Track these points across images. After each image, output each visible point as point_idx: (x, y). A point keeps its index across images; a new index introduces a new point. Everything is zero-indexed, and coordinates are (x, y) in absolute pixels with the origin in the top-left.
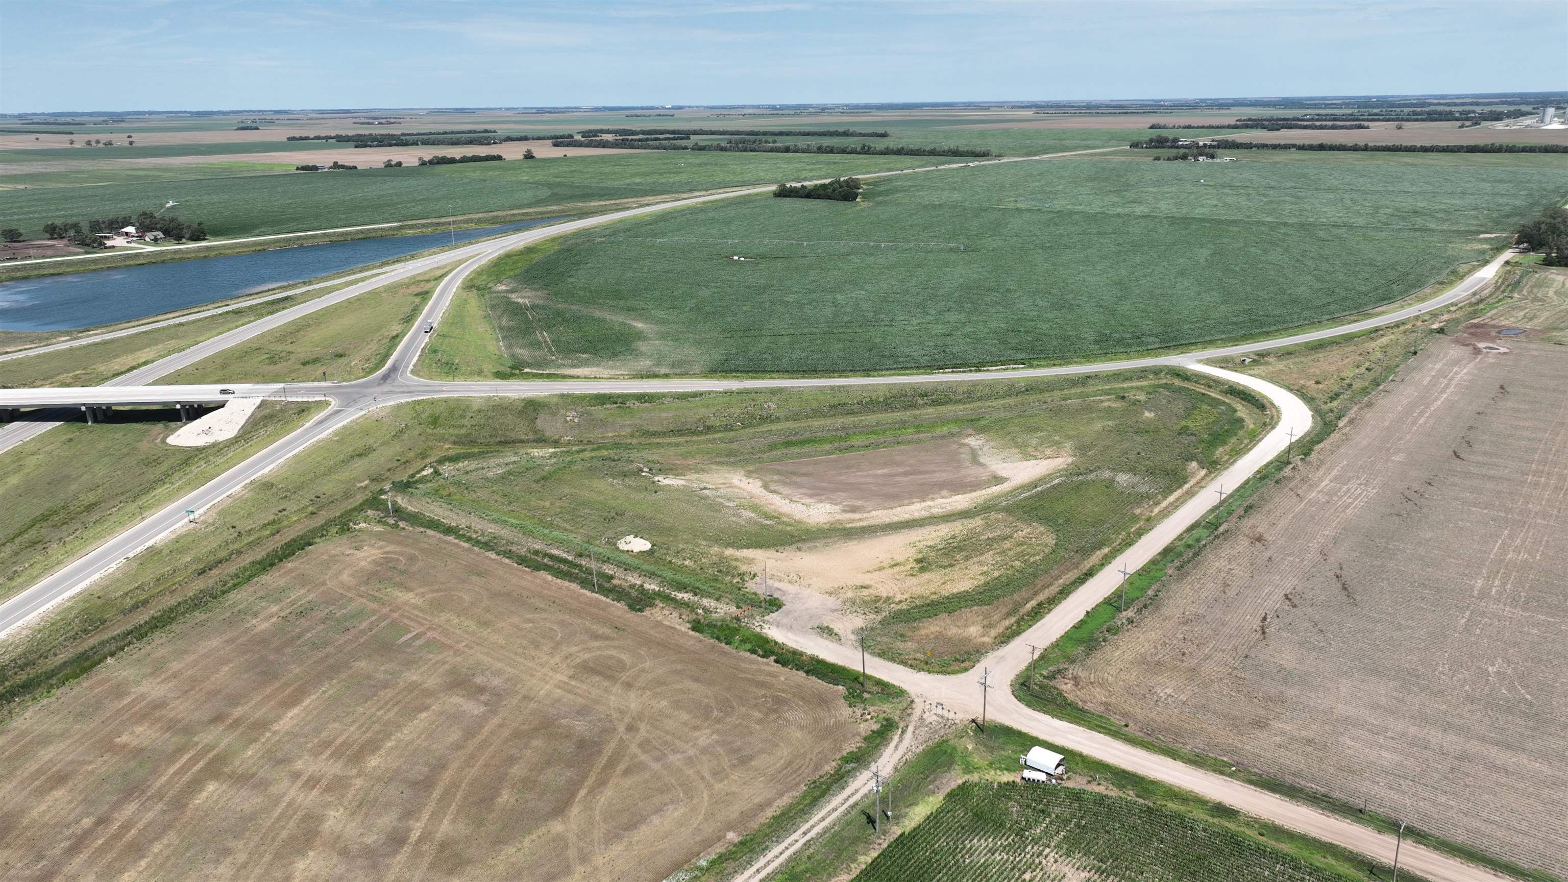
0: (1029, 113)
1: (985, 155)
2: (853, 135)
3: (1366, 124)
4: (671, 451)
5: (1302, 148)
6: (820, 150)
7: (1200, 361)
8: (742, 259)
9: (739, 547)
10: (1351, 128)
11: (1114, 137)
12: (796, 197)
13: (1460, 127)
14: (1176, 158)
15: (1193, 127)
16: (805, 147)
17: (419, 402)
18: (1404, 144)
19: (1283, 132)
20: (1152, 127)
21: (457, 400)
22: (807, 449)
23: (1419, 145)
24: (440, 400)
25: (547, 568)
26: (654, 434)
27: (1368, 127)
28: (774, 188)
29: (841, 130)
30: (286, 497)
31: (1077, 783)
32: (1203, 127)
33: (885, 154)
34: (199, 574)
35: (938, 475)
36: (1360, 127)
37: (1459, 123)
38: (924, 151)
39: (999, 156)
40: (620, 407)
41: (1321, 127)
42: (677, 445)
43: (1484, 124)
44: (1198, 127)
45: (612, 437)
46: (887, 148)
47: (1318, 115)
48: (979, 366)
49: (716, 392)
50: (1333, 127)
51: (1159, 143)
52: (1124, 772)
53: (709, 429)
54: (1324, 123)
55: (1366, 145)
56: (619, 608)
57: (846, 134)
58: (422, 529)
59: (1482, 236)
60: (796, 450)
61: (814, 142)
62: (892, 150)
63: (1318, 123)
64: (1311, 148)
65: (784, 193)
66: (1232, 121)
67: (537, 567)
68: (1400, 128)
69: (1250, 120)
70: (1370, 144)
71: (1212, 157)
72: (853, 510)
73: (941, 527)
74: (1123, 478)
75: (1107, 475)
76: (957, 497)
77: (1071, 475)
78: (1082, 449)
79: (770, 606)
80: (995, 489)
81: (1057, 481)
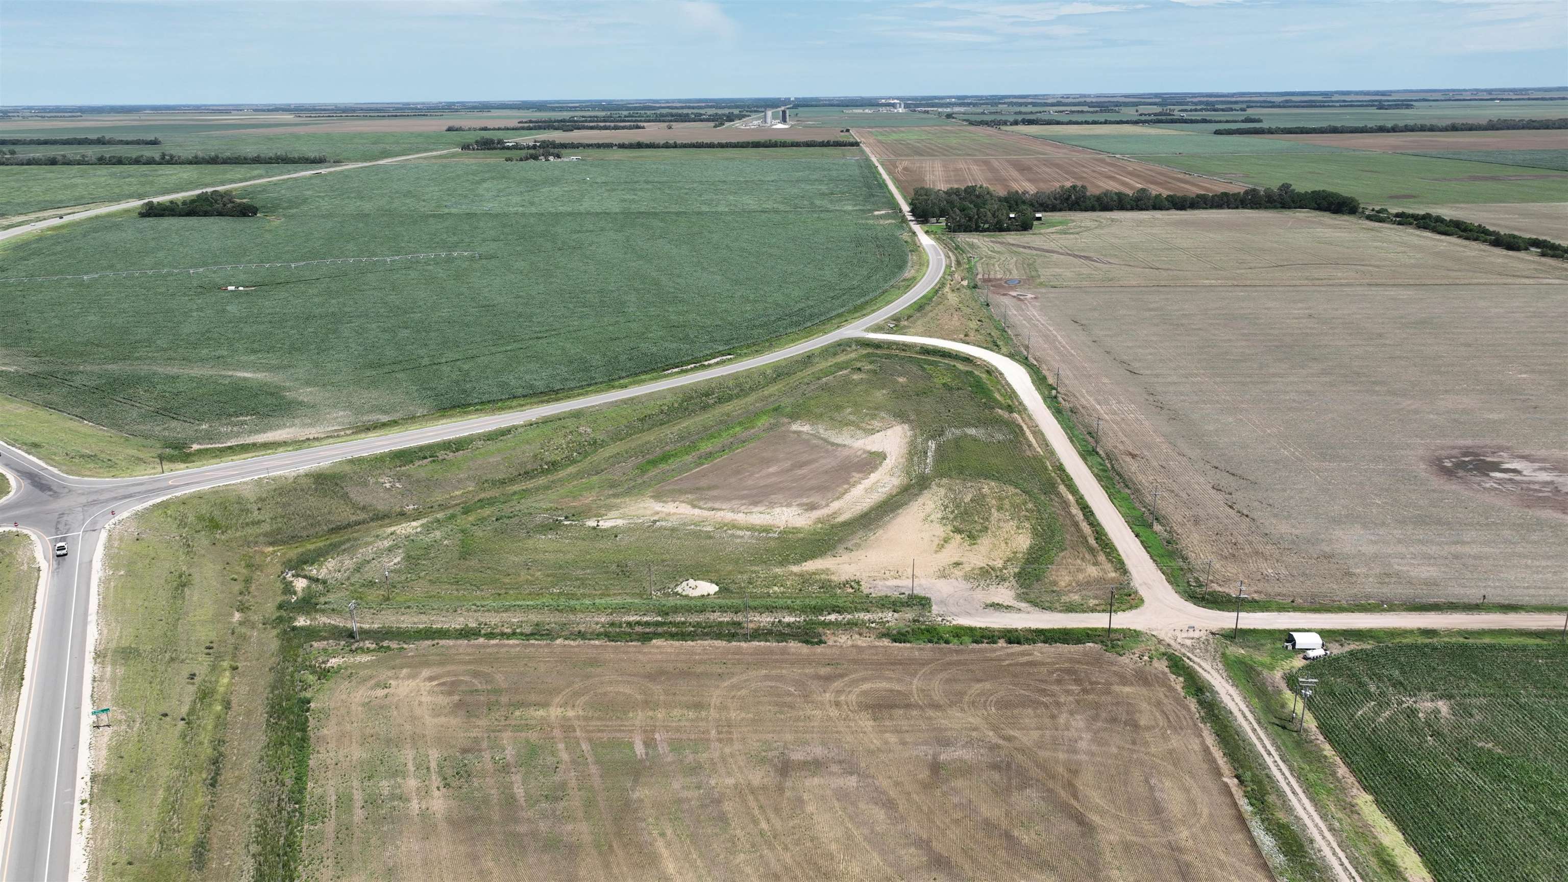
0: (289, 117)
1: (319, 161)
2: (110, 142)
3: (642, 124)
4: (552, 495)
5: (622, 146)
6: (101, 161)
7: (868, 330)
10: (630, 128)
11: (429, 140)
12: (173, 215)
13: (715, 127)
14: (527, 159)
15: (490, 129)
16: (78, 157)
18: (705, 142)
19: (576, 133)
20: (450, 129)
22: (673, 464)
23: (716, 142)
26: (503, 482)
27: (643, 128)
28: (136, 204)
29: (93, 136)
30: (172, 659)
31: (1336, 650)
32: (499, 129)
33: (196, 163)
34: (213, 785)
36: (638, 127)
37: (712, 124)
38: (245, 159)
39: (337, 162)
40: (434, 461)
41: (606, 128)
42: (547, 488)
43: (727, 124)
44: (494, 129)
45: (462, 495)
46: (196, 157)
47: (583, 117)
48: (699, 363)
49: (522, 426)
50: (616, 128)
51: (487, 145)
52: (1345, 631)
53: (554, 466)
54: (608, 124)
55: (675, 143)
56: (794, 646)
57: (100, 142)
58: (429, 642)
59: (876, 213)
60: (663, 466)
61: (91, 152)
62: (203, 158)
63: (602, 124)
64: (631, 146)
65: (152, 212)
66: (514, 123)
67: (645, 638)
68: (670, 128)
69: (531, 122)
70: (678, 142)
71: (559, 156)
72: (812, 507)
73: (920, 500)
74: (972, 431)
75: (958, 432)
76: (874, 477)
77: (933, 437)
78: (901, 416)
79: (923, 603)
80: (889, 463)
81: (932, 445)
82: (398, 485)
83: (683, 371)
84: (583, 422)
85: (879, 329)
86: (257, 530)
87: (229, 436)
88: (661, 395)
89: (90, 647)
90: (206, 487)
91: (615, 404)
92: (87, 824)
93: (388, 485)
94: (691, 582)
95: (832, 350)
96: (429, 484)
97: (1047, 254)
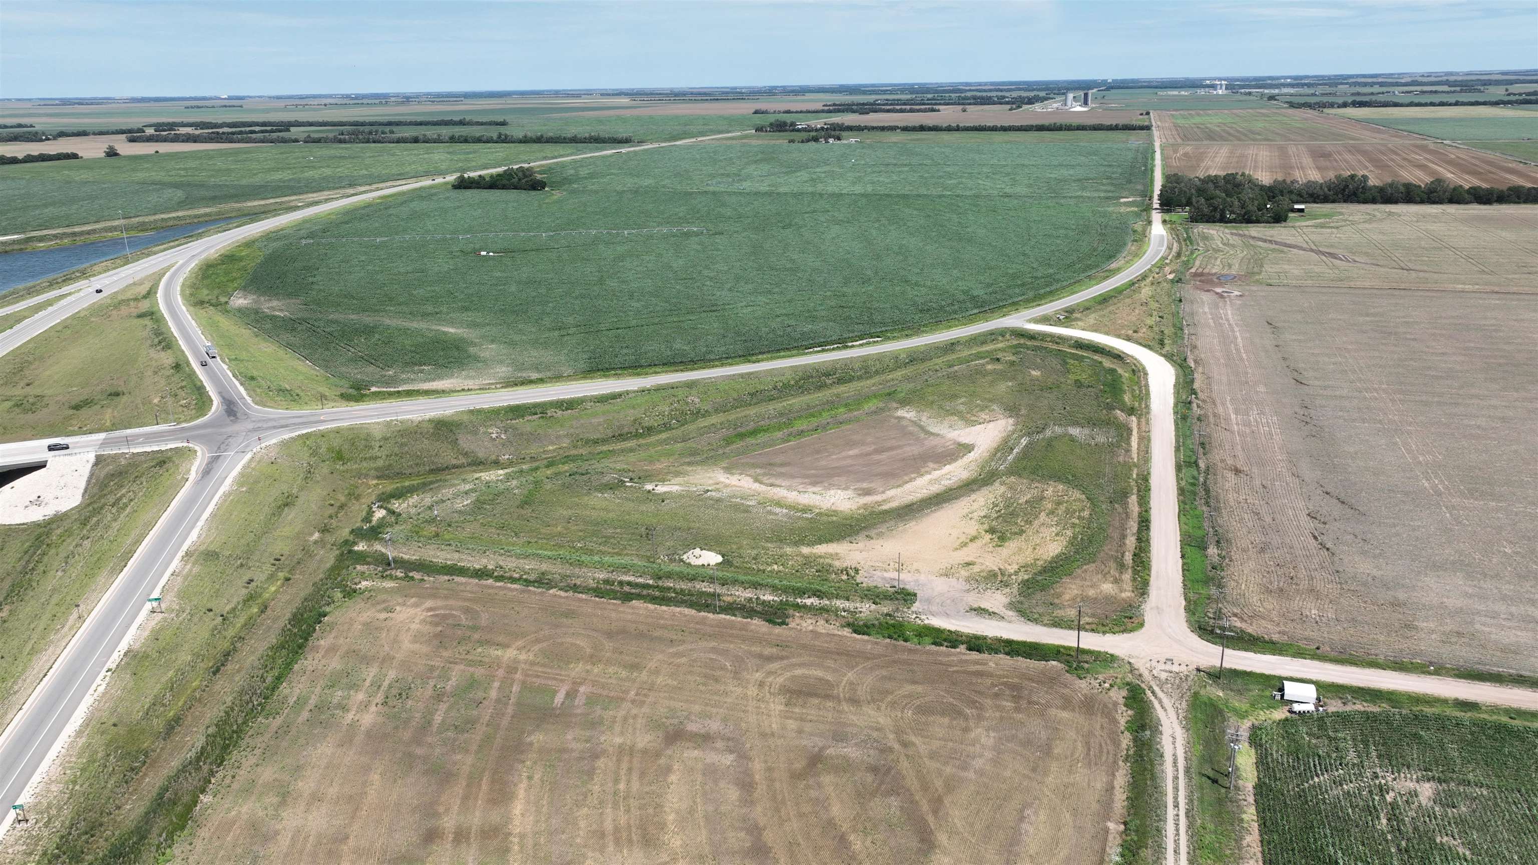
0: (625, 101)
1: (626, 141)
2: (470, 123)
3: (937, 107)
4: (632, 458)
5: (905, 129)
6: (453, 140)
7: (1030, 321)
8: (491, 254)
9: (811, 544)
10: (925, 111)
11: (732, 122)
12: (478, 188)
13: (1010, 110)
14: (808, 141)
15: (792, 112)
16: (435, 136)
17: (307, 436)
18: (988, 124)
19: (872, 116)
20: (756, 112)
21: (351, 429)
22: (761, 438)
23: (999, 126)
24: (332, 431)
25: (639, 597)
26: (596, 442)
27: (938, 111)
28: (452, 178)
29: (457, 118)
30: (242, 565)
31: (1335, 706)
32: (801, 112)
33: (524, 142)
34: (215, 673)
35: (907, 449)
36: (933, 110)
37: (1009, 107)
38: (565, 138)
39: (641, 142)
40: (542, 417)
41: (902, 111)
42: (631, 450)
43: (1025, 107)
44: (797, 112)
45: (554, 450)
46: (525, 137)
47: (887, 100)
48: (843, 343)
49: (634, 392)
50: (911, 111)
51: (780, 127)
52: (1359, 688)
53: (650, 430)
54: (904, 107)
55: (958, 126)
56: (757, 624)
57: (462, 123)
58: (446, 578)
59: (1122, 200)
60: (751, 440)
61: (446, 131)
62: (531, 138)
63: (898, 107)
64: (914, 129)
65: (463, 184)
66: (819, 106)
67: (627, 598)
68: (964, 111)
69: (834, 105)
70: (961, 125)
71: (839, 139)
72: (867, 492)
73: (973, 497)
74: (1075, 431)
75: (1058, 430)
76: (948, 468)
77: (1029, 434)
78: (1011, 410)
79: (906, 596)
80: (972, 456)
81: (1024, 441)
82: (503, 436)
83: (823, 351)
84: (694, 392)
85: (1045, 320)
86: (373, 465)
87: (405, 381)
88: (781, 372)
89: (185, 548)
90: (345, 424)
91: (732, 377)
92: (101, 689)
93: (494, 436)
94: (697, 551)
95: (982, 338)
96: (532, 437)
97: (1286, 249)
